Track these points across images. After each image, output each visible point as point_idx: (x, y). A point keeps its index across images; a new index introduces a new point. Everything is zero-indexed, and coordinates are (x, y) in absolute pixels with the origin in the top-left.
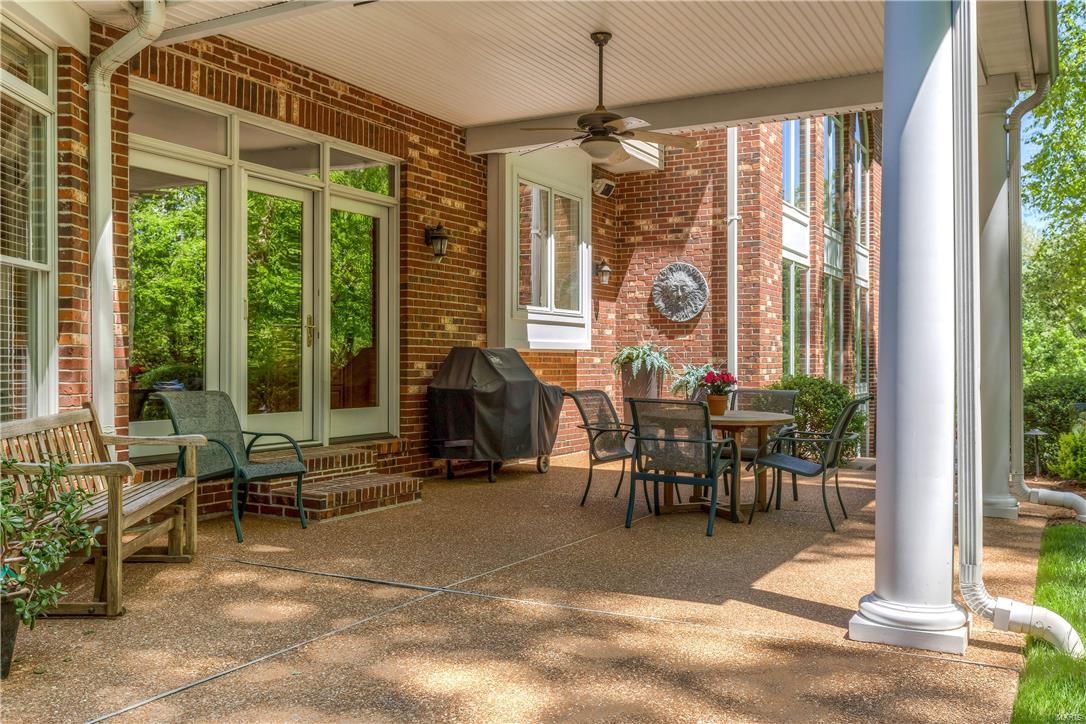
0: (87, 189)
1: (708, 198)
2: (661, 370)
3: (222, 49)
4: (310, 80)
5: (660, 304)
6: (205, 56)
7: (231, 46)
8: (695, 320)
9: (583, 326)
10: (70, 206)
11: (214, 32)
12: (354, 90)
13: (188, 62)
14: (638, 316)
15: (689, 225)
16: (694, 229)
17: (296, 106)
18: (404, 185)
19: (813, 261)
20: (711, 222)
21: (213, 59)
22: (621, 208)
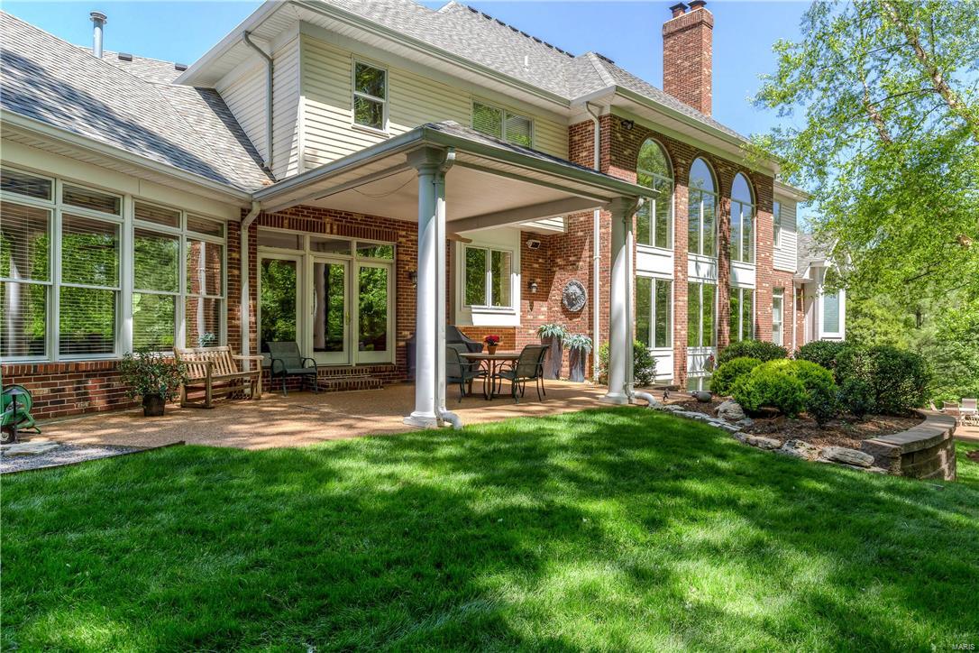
0: (239, 269)
1: (587, 247)
2: (559, 337)
3: (299, 210)
4: (343, 215)
5: (566, 302)
6: (291, 214)
7: (302, 208)
8: (581, 311)
9: (514, 314)
10: (233, 276)
11: (296, 204)
12: (367, 217)
13: (282, 217)
14: (556, 309)
15: (578, 261)
16: (581, 263)
17: (335, 227)
18: (397, 254)
19: (676, 276)
20: (588, 259)
21: (294, 214)
22: (549, 253)
